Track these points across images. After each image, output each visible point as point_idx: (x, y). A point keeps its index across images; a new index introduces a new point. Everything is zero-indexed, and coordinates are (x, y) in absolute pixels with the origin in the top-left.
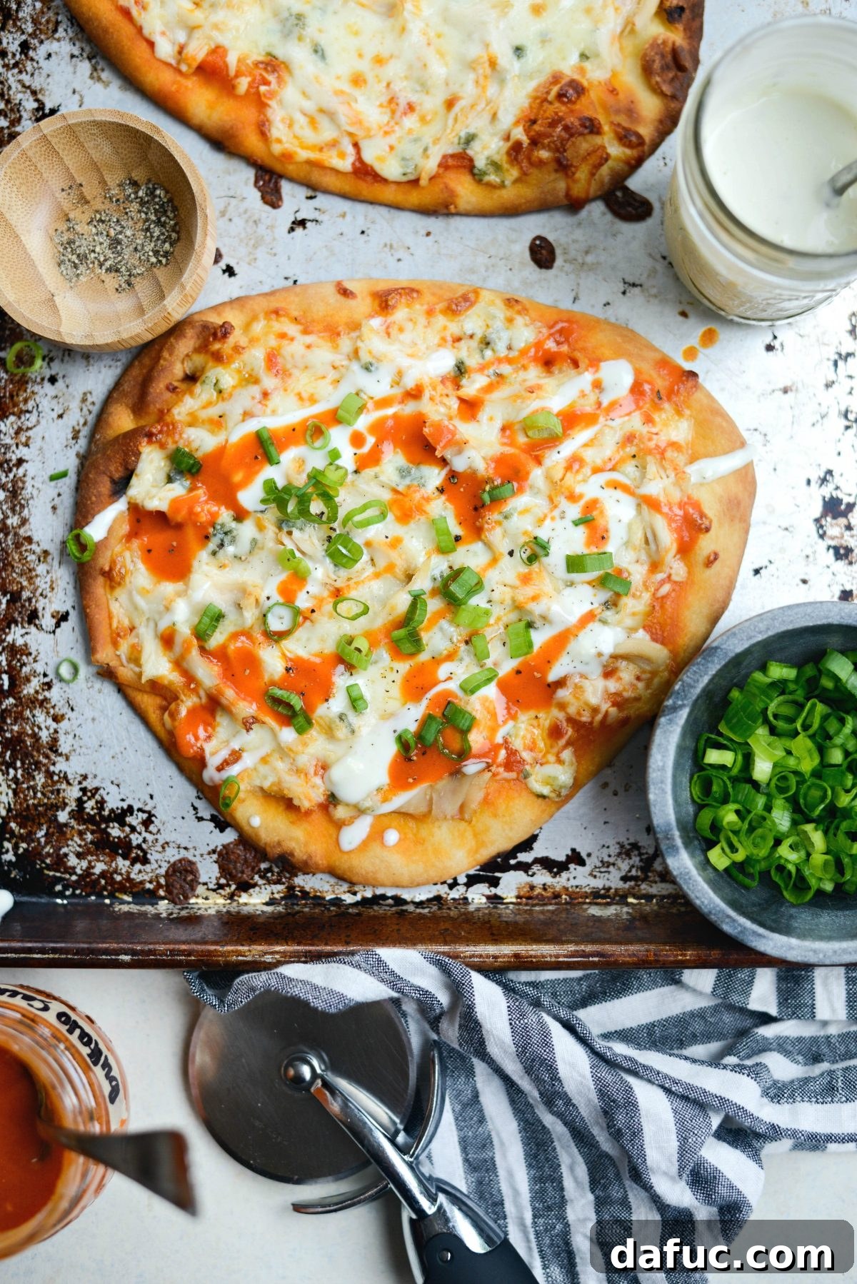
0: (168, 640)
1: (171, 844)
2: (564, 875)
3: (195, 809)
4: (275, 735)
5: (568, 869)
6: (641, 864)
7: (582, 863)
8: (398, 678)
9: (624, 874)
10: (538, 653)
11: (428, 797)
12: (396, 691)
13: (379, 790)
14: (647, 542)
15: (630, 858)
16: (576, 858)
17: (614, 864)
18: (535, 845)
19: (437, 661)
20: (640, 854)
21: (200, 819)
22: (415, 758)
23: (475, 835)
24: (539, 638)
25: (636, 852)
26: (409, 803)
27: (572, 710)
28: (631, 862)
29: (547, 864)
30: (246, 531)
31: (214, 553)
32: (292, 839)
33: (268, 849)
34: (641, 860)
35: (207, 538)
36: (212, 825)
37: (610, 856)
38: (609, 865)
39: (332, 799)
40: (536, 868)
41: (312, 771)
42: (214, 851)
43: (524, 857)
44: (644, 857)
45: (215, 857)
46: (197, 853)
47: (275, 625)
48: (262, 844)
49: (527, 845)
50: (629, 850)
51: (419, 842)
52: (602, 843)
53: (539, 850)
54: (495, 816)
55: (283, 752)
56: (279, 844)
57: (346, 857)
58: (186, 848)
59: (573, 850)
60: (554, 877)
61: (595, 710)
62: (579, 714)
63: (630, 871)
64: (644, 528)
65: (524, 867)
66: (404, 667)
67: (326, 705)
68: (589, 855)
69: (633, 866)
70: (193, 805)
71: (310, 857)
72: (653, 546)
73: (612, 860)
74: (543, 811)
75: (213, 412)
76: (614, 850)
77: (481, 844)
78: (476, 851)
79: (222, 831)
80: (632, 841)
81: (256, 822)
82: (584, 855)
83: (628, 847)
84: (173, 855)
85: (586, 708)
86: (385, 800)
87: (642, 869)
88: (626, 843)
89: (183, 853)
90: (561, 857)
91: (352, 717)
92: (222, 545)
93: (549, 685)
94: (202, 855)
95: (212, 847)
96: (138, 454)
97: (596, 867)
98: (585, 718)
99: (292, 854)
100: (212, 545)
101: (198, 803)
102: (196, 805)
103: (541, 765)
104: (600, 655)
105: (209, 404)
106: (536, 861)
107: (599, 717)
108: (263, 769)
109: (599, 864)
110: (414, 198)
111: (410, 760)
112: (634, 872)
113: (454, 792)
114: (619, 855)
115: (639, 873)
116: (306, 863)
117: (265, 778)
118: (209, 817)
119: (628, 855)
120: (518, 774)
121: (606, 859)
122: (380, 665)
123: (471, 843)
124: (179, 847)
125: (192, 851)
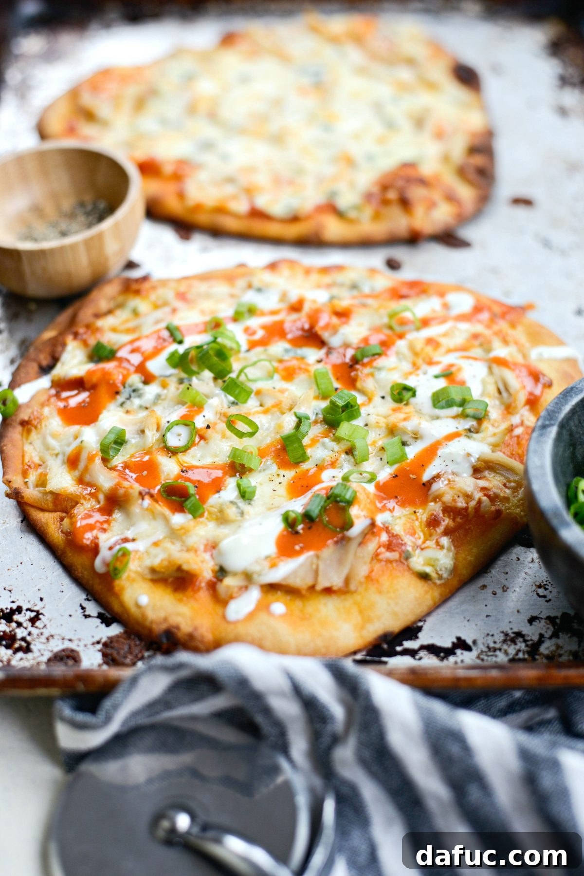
0: (73, 462)
1: (56, 637)
2: (452, 659)
3: (83, 608)
4: (167, 520)
5: (454, 654)
6: (529, 649)
7: (468, 648)
8: (285, 481)
9: (511, 656)
10: (412, 461)
11: (314, 567)
12: (282, 491)
13: (267, 557)
14: (500, 392)
15: (515, 644)
16: (461, 644)
17: (500, 649)
18: (420, 635)
19: (320, 468)
20: (525, 641)
21: (87, 616)
22: (301, 531)
23: (361, 612)
24: (412, 452)
25: (521, 639)
26: (295, 573)
27: (447, 498)
28: (517, 647)
29: (433, 649)
30: (151, 391)
31: (122, 405)
32: (179, 614)
33: (154, 626)
34: (527, 646)
35: (117, 393)
36: (99, 621)
37: (495, 642)
38: (495, 650)
39: (222, 572)
40: (422, 653)
41: (202, 548)
42: (98, 642)
43: (408, 644)
44: (530, 643)
45: (100, 646)
46: (82, 644)
47: (173, 441)
48: (148, 624)
49: (411, 631)
50: (513, 638)
51: (304, 618)
52: (486, 632)
53: (425, 638)
54: (380, 592)
55: (175, 534)
56: (165, 620)
57: (232, 627)
58: (70, 640)
59: (459, 639)
60: (442, 659)
61: (468, 497)
62: (454, 500)
63: (517, 654)
64: (496, 383)
65: (412, 653)
66: (290, 474)
67: (217, 495)
68: (475, 642)
69: (519, 651)
70: (81, 605)
71: (196, 629)
72: (505, 394)
73: (498, 646)
74: (427, 592)
75: (131, 325)
76: (500, 638)
77: (367, 620)
78: (363, 627)
79: (108, 625)
80: (515, 630)
81: (144, 600)
82: (469, 642)
83: (513, 635)
84: (57, 646)
85: (461, 495)
86: (273, 565)
87: (528, 653)
88: (510, 632)
89: (67, 645)
90: (447, 643)
91: (241, 504)
92: (129, 398)
93: (424, 484)
94: (85, 646)
95: (97, 639)
96: (64, 345)
97: (482, 652)
98: (461, 503)
99: (178, 628)
100: (120, 399)
101: (86, 604)
102: (84, 605)
103: (422, 549)
104: (469, 455)
105: (127, 321)
106: (423, 647)
107: (473, 504)
108: (154, 551)
109: (485, 649)
110: (293, 231)
111: (297, 533)
112: (521, 655)
113: (340, 562)
114: (504, 641)
115: (526, 656)
116: (191, 636)
117: (155, 556)
118: (96, 615)
119: (513, 641)
120: (400, 555)
121: (492, 645)
122: (268, 472)
123: (356, 618)
124: (63, 639)
125: (76, 642)
